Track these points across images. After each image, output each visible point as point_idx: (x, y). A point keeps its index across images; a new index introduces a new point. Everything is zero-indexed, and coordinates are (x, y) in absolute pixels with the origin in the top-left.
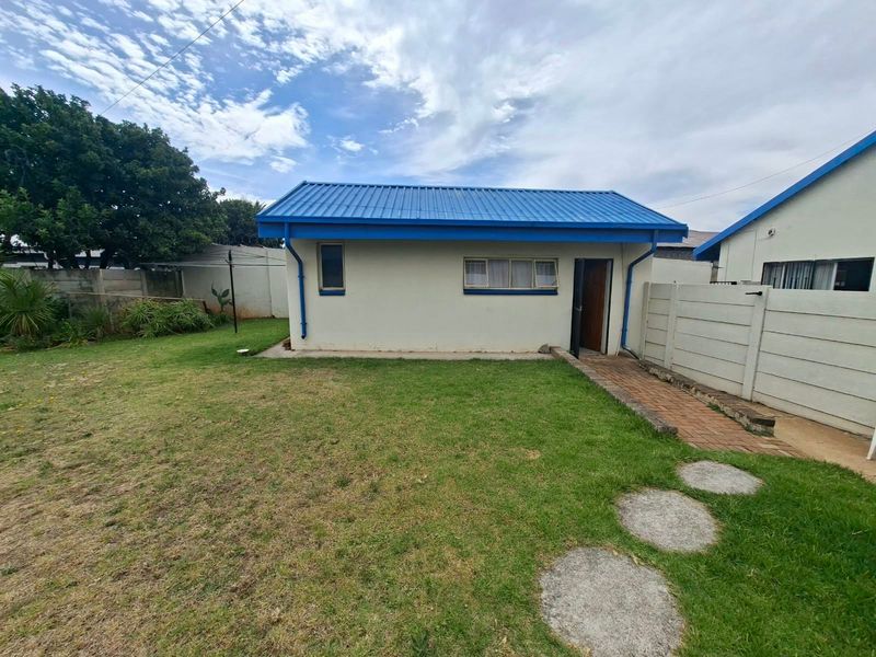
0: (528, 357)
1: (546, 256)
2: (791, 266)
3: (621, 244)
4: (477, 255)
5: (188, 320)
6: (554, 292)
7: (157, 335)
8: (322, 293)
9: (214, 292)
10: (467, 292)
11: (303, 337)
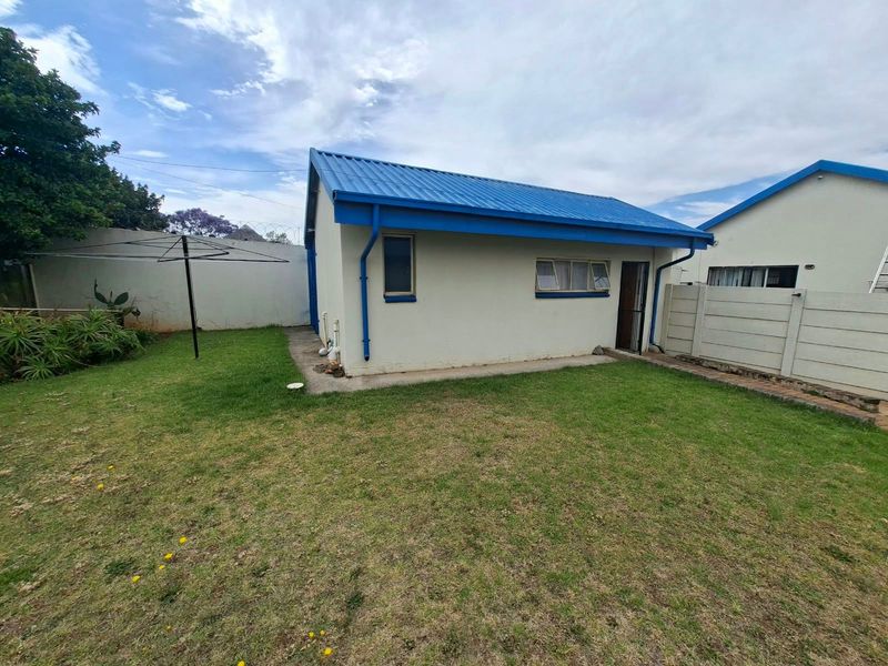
0: (585, 362)
1: (598, 258)
2: (732, 270)
3: (654, 248)
4: (547, 255)
5: (108, 344)
6: (605, 294)
7: (57, 372)
8: (389, 300)
9: (100, 297)
10: (540, 295)
11: (367, 359)
